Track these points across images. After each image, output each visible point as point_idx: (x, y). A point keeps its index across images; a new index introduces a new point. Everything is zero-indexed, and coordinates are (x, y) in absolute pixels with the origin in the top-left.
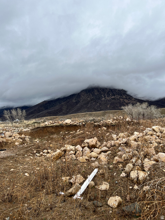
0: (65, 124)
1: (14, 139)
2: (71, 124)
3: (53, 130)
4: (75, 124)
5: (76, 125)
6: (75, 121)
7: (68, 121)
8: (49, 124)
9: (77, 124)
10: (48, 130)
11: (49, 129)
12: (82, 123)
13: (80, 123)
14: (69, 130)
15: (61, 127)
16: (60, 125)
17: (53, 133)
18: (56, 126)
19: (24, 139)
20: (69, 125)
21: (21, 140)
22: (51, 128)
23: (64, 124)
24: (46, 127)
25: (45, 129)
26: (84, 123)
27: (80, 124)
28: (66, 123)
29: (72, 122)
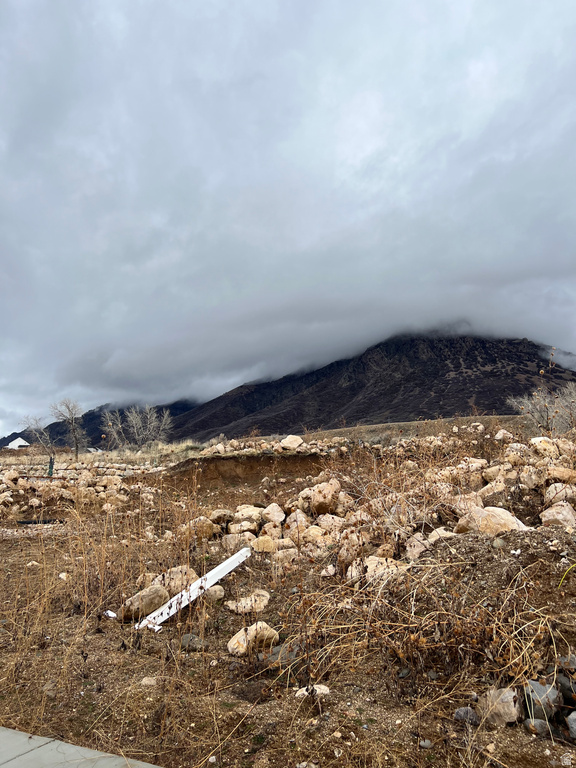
0: (281, 450)
1: (102, 495)
2: (299, 452)
3: (239, 471)
4: (313, 451)
5: (316, 453)
6: (313, 442)
7: (290, 443)
8: (229, 448)
9: (321, 450)
10: (222, 469)
11: (225, 468)
12: (339, 450)
13: (330, 447)
14: (291, 473)
15: (266, 459)
16: (264, 453)
17: (235, 481)
18: (251, 458)
19: (135, 496)
20: (295, 456)
21: (125, 498)
22: (232, 464)
23: (276, 450)
24: (216, 459)
25: (212, 466)
26: (344, 449)
27: (333, 450)
28: (283, 448)
29: (305, 445)
